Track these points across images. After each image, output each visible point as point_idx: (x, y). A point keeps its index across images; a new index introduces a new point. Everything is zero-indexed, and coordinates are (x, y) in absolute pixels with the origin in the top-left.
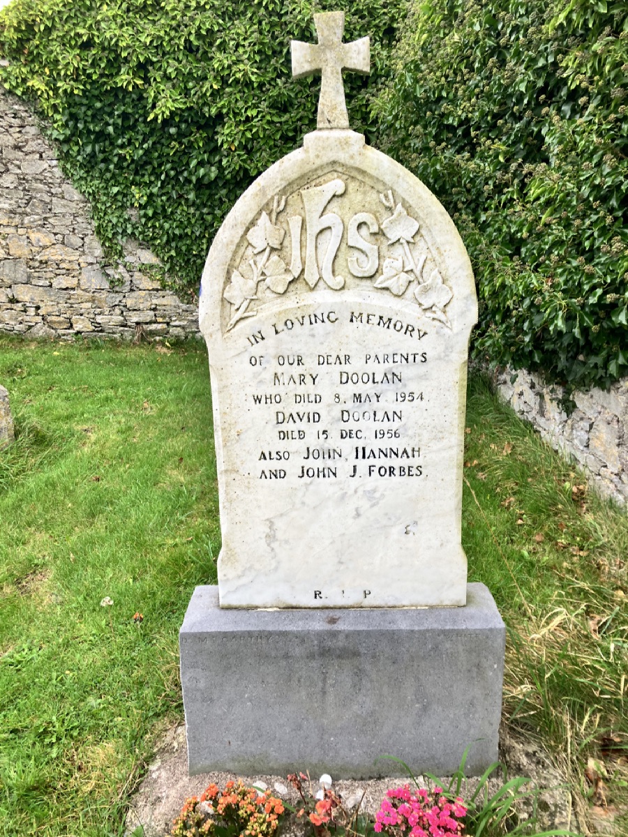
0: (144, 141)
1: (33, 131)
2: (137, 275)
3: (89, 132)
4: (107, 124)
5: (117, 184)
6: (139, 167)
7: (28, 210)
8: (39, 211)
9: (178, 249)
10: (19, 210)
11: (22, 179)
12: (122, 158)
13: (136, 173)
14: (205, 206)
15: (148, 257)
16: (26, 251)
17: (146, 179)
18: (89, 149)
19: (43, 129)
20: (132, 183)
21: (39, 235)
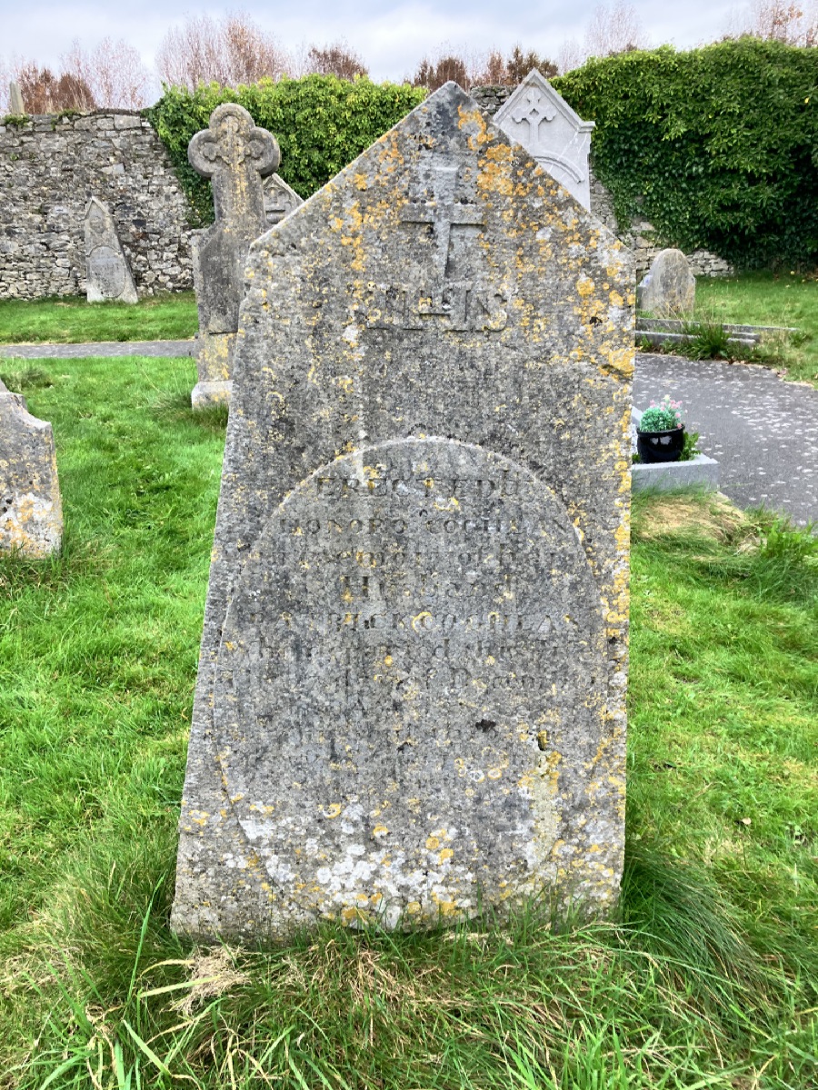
0: (656, 153)
2: (639, 238)
3: (621, 150)
4: (632, 145)
5: (635, 181)
6: (650, 169)
9: (670, 221)
12: (640, 164)
13: (647, 173)
14: (691, 190)
15: (647, 227)
17: (653, 176)
18: (618, 161)
20: (645, 180)
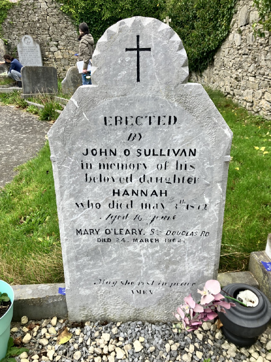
0: (101, 25)
1: (70, 23)
4: (91, 21)
7: (69, 45)
8: (71, 45)
10: (67, 45)
11: (67, 37)
12: (95, 30)
13: (98, 34)
16: (68, 56)
19: (73, 23)
21: (72, 52)
